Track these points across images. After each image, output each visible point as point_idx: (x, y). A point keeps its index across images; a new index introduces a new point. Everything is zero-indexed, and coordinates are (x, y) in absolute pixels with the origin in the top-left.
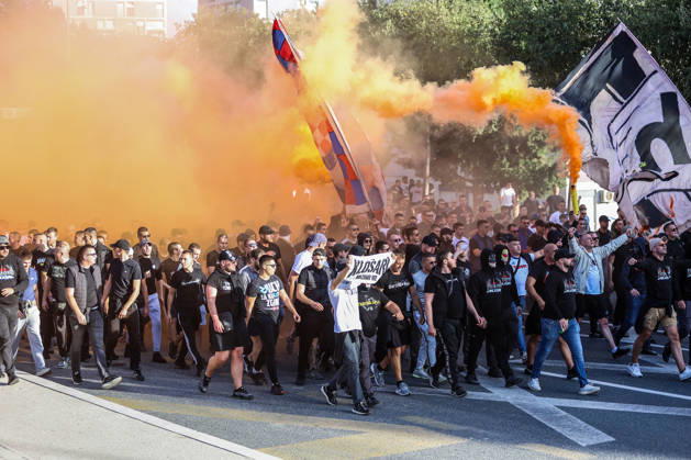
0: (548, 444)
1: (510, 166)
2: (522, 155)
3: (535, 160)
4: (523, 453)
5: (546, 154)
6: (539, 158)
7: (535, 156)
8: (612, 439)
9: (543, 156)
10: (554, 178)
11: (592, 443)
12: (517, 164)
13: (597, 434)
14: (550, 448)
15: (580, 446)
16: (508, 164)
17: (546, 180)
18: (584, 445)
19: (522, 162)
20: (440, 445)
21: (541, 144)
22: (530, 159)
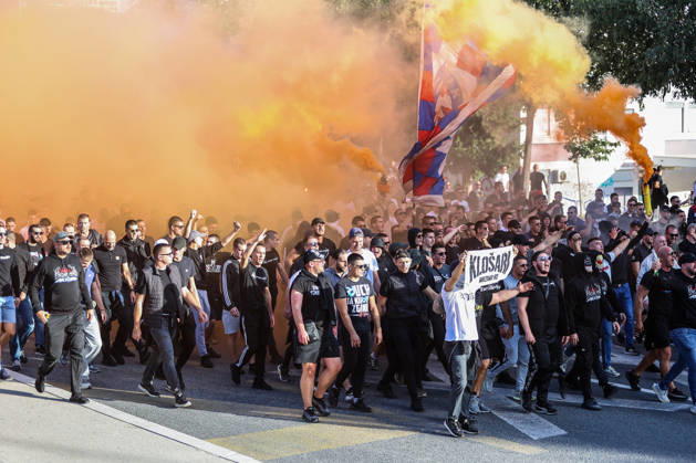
0: (500, 437)
1: (464, 146)
2: (475, 135)
3: (489, 140)
4: (474, 446)
5: (500, 134)
6: (493, 138)
7: (489, 136)
8: (563, 432)
9: (497, 136)
10: (508, 159)
11: (544, 436)
12: (470, 144)
13: (549, 427)
14: (501, 440)
15: (531, 439)
16: (461, 144)
17: (500, 160)
18: (535, 438)
19: (475, 142)
20: (391, 437)
21: (495, 124)
22: (484, 139)
